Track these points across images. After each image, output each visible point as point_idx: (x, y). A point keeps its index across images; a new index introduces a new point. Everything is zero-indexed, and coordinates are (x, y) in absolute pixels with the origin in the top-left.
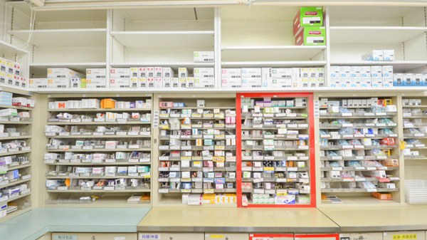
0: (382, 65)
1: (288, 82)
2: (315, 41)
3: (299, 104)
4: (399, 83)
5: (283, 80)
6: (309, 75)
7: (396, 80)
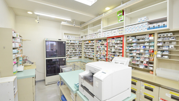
0: (143, 23)
1: (115, 33)
2: (121, 21)
3: (122, 39)
4: (149, 28)
5: (114, 33)
6: (121, 30)
7: (148, 27)
